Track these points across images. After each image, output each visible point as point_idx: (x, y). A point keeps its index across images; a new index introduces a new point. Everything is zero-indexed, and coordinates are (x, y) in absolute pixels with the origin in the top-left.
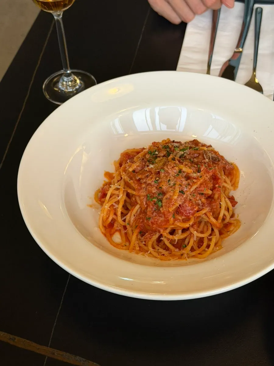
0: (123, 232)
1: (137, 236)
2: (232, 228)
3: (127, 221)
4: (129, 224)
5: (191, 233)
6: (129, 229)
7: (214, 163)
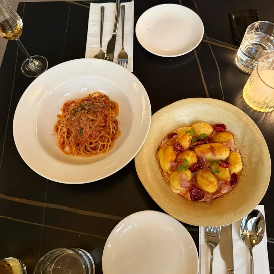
0: (70, 145)
1: (76, 147)
2: (117, 135)
3: (70, 140)
4: (71, 141)
5: (99, 143)
6: (72, 144)
7: (104, 109)
